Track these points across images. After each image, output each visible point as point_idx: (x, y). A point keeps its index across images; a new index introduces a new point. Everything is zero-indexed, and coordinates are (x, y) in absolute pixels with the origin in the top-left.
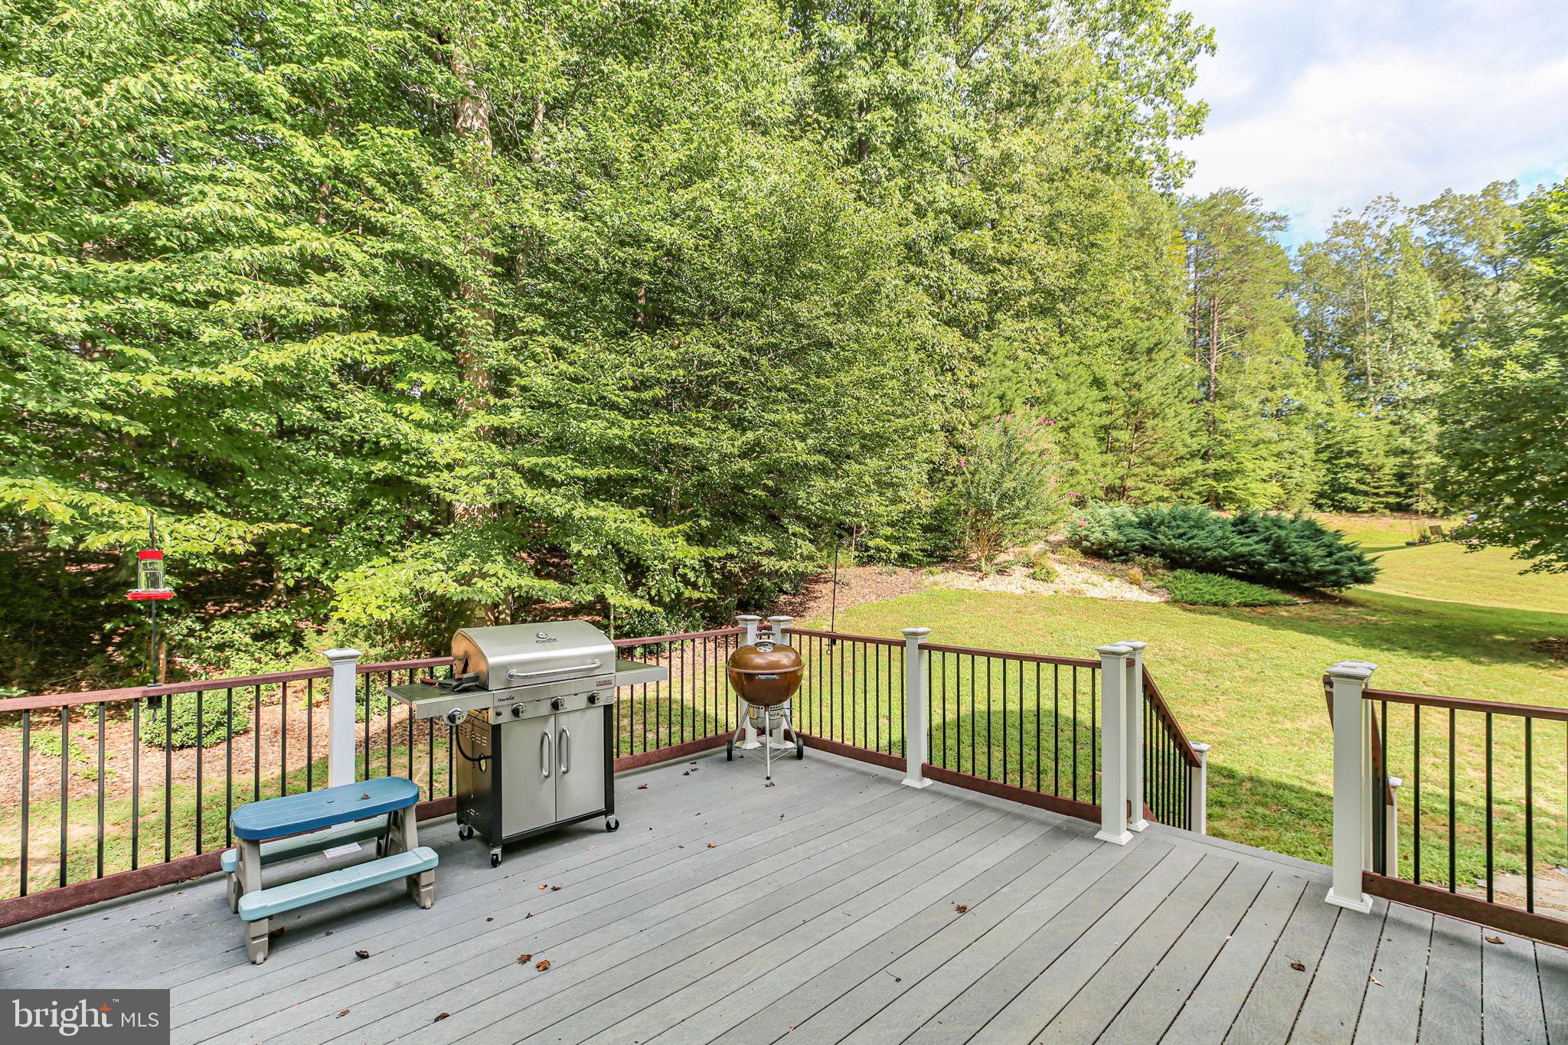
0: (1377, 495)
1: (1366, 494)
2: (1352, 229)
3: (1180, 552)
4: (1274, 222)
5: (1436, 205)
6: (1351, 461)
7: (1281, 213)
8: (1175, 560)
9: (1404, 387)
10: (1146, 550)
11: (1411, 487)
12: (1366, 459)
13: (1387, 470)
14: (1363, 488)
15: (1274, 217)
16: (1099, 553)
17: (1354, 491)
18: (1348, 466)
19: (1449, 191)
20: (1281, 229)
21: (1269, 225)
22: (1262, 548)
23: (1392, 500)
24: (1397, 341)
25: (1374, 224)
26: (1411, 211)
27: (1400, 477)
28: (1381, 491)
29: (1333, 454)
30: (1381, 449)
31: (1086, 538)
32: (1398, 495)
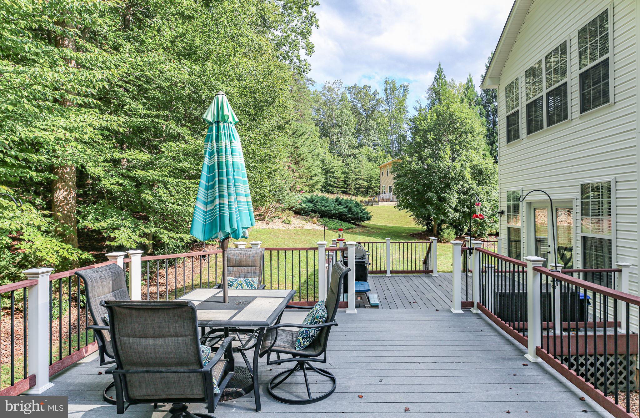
0: (339, 187)
1: (336, 187)
2: (329, 89)
3: (324, 211)
4: (310, 82)
5: (352, 88)
6: (331, 175)
7: (313, 79)
8: (323, 215)
9: (346, 151)
10: (314, 211)
11: (348, 185)
12: (336, 174)
13: (342, 179)
14: (335, 185)
15: (311, 80)
16: (298, 212)
17: (332, 186)
18: (330, 176)
19: (356, 84)
20: (312, 85)
21: (309, 82)
22: (346, 210)
23: (343, 189)
24: (342, 133)
25: (336, 89)
26: (346, 88)
27: (345, 181)
28: (340, 186)
29: (327, 172)
30: (340, 171)
31: (294, 207)
32: (345, 188)
